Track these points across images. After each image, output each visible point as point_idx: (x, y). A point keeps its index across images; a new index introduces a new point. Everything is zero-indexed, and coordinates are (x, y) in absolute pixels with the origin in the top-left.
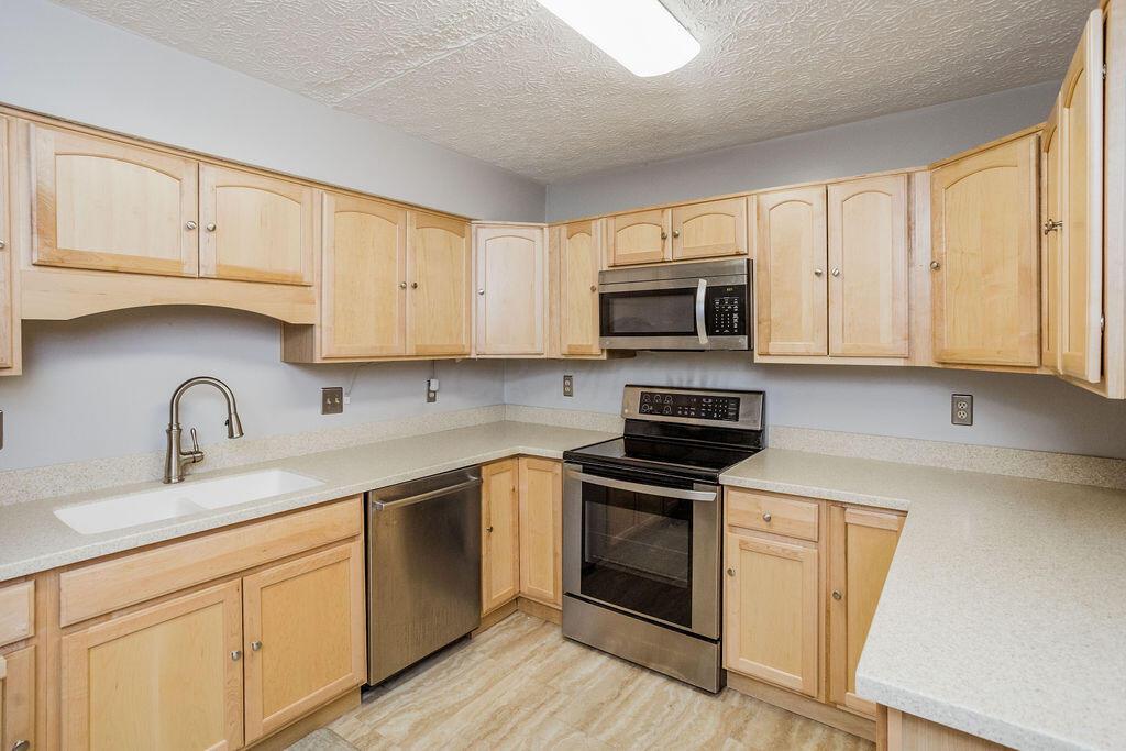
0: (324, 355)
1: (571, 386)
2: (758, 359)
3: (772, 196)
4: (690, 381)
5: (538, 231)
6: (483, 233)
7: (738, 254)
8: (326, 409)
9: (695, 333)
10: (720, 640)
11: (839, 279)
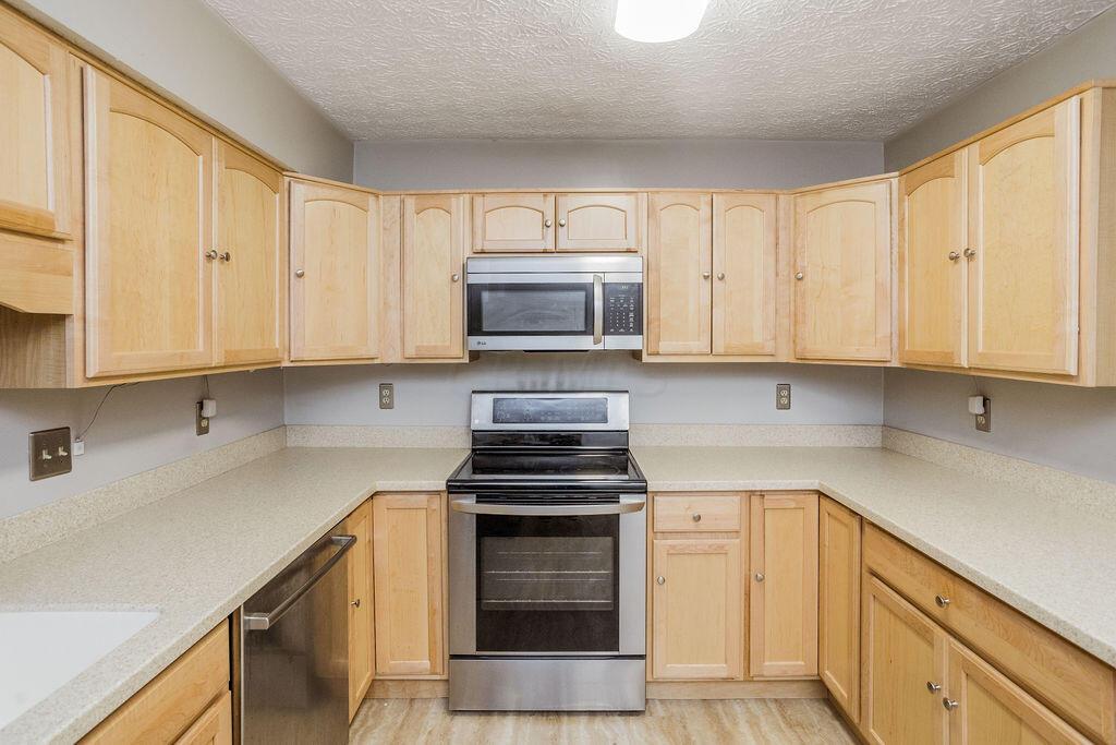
0: (90, 374)
1: (391, 396)
4: (545, 384)
6: (300, 191)
8: (40, 470)
9: (592, 332)
11: (722, 284)
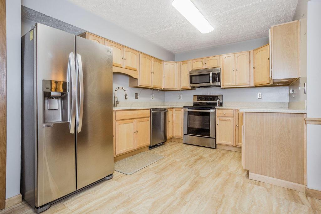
0: (140, 85)
2: (222, 87)
3: (224, 56)
5: (176, 63)
6: (165, 63)
7: (218, 67)
8: (136, 98)
9: (210, 82)
10: (215, 138)
11: (237, 71)
